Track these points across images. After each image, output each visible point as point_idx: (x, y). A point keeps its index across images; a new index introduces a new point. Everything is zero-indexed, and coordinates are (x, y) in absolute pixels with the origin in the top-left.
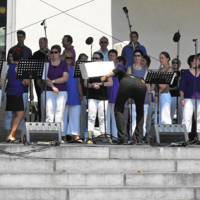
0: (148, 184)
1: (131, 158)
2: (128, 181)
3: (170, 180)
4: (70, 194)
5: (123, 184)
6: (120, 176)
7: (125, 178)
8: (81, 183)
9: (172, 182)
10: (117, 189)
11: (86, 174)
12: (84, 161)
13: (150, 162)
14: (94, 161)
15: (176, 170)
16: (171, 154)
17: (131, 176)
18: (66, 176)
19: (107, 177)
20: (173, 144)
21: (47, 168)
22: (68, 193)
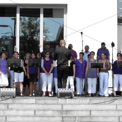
0: (45, 114)
1: (45, 104)
2: (36, 113)
3: (56, 113)
4: (7, 118)
5: (34, 114)
6: (33, 111)
7: (35, 112)
8: (16, 114)
9: (56, 114)
10: (27, 116)
11: (18, 110)
12: (21, 105)
13: (50, 105)
14: (25, 105)
15: (62, 109)
16: (64, 102)
17: (37, 111)
18: (9, 111)
19: (27, 111)
20: (66, 97)
21: (5, 108)
22: (6, 118)
